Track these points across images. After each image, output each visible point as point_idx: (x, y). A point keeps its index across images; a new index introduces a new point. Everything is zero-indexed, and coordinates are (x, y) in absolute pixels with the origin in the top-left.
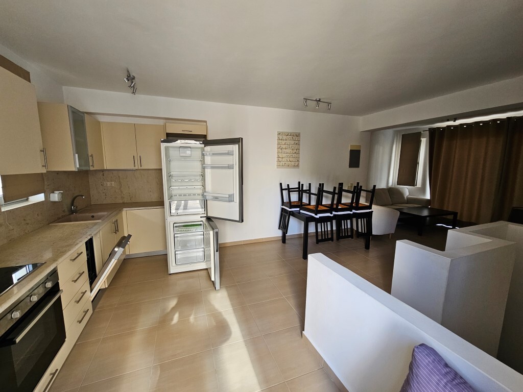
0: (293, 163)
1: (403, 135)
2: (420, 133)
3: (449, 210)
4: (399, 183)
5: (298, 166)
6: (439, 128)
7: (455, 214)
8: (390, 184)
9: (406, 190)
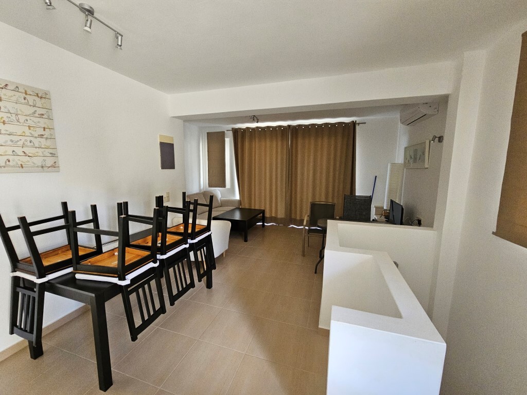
0: (38, 161)
1: (207, 133)
2: (223, 133)
3: (256, 208)
4: (210, 186)
5: (55, 166)
6: (240, 129)
7: (263, 212)
8: (202, 187)
9: (218, 192)
